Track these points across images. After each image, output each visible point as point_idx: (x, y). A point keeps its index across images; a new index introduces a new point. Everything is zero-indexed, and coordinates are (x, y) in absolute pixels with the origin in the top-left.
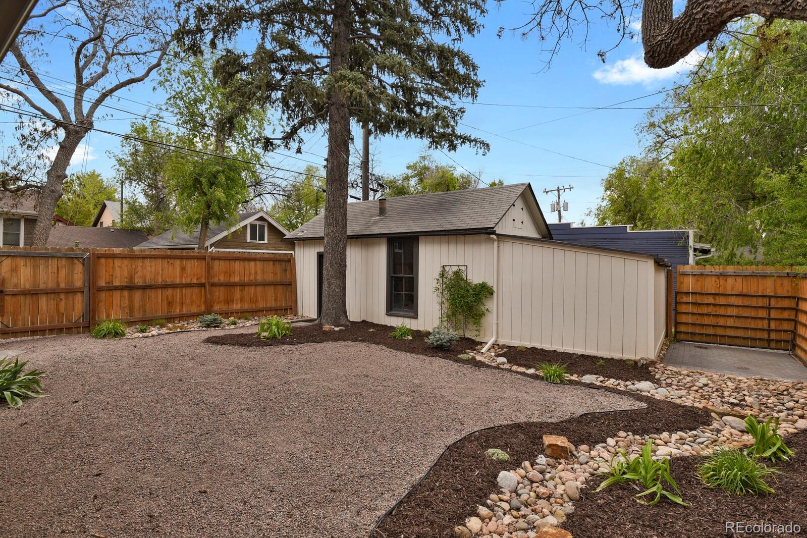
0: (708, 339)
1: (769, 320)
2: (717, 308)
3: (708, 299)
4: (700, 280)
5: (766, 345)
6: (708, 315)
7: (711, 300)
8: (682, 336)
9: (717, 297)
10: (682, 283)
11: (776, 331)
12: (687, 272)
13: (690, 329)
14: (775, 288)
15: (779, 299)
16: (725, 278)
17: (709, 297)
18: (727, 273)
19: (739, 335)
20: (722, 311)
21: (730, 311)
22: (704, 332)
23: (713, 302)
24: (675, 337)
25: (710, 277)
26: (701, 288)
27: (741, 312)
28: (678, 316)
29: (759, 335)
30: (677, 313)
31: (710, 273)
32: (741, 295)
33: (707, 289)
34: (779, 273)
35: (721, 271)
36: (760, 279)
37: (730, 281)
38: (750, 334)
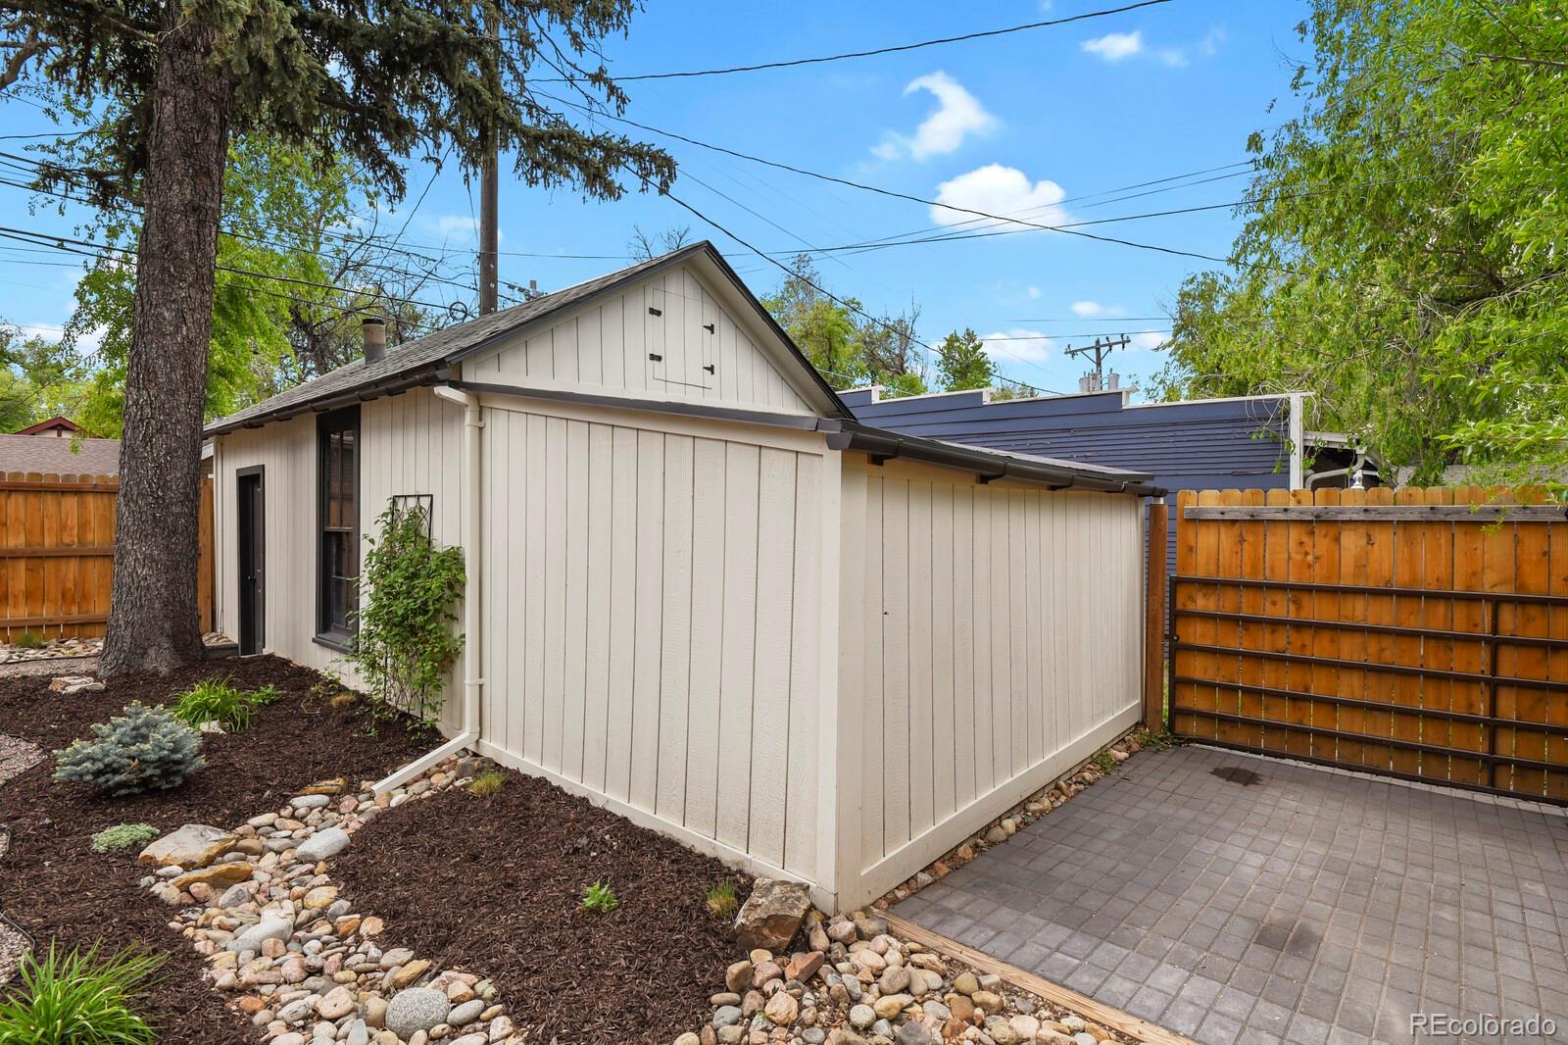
0: (1277, 742)
1: (1495, 685)
2: (1307, 636)
3: (1274, 603)
4: (1250, 538)
5: (1482, 780)
6: (1278, 659)
7: (1280, 608)
8: (1194, 728)
9: (1306, 599)
10: (1191, 549)
11: (1520, 728)
12: (1206, 511)
13: (1219, 705)
14: (1518, 568)
15: (1533, 611)
16: (1332, 531)
17: (1279, 597)
18: (1341, 512)
19: (1380, 734)
20: (1320, 648)
21: (1349, 649)
22: (1263, 717)
23: (1292, 616)
24: (1171, 727)
25: (1281, 530)
26: (1254, 567)
27: (1387, 653)
28: (1180, 659)
29: (1456, 739)
30: (1177, 648)
31: (1281, 516)
32: (1388, 593)
33: (1272, 570)
34: (1535, 512)
35: (1319, 507)
36: (1460, 537)
37: (1351, 541)
38: (1421, 734)
